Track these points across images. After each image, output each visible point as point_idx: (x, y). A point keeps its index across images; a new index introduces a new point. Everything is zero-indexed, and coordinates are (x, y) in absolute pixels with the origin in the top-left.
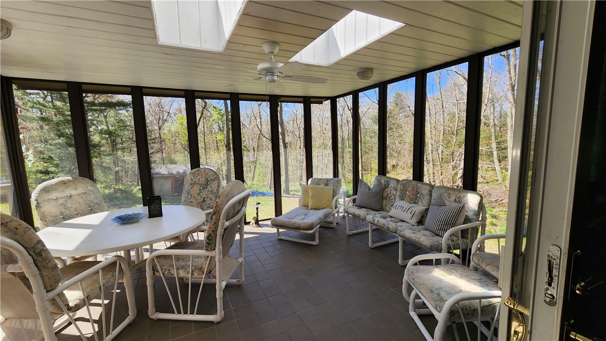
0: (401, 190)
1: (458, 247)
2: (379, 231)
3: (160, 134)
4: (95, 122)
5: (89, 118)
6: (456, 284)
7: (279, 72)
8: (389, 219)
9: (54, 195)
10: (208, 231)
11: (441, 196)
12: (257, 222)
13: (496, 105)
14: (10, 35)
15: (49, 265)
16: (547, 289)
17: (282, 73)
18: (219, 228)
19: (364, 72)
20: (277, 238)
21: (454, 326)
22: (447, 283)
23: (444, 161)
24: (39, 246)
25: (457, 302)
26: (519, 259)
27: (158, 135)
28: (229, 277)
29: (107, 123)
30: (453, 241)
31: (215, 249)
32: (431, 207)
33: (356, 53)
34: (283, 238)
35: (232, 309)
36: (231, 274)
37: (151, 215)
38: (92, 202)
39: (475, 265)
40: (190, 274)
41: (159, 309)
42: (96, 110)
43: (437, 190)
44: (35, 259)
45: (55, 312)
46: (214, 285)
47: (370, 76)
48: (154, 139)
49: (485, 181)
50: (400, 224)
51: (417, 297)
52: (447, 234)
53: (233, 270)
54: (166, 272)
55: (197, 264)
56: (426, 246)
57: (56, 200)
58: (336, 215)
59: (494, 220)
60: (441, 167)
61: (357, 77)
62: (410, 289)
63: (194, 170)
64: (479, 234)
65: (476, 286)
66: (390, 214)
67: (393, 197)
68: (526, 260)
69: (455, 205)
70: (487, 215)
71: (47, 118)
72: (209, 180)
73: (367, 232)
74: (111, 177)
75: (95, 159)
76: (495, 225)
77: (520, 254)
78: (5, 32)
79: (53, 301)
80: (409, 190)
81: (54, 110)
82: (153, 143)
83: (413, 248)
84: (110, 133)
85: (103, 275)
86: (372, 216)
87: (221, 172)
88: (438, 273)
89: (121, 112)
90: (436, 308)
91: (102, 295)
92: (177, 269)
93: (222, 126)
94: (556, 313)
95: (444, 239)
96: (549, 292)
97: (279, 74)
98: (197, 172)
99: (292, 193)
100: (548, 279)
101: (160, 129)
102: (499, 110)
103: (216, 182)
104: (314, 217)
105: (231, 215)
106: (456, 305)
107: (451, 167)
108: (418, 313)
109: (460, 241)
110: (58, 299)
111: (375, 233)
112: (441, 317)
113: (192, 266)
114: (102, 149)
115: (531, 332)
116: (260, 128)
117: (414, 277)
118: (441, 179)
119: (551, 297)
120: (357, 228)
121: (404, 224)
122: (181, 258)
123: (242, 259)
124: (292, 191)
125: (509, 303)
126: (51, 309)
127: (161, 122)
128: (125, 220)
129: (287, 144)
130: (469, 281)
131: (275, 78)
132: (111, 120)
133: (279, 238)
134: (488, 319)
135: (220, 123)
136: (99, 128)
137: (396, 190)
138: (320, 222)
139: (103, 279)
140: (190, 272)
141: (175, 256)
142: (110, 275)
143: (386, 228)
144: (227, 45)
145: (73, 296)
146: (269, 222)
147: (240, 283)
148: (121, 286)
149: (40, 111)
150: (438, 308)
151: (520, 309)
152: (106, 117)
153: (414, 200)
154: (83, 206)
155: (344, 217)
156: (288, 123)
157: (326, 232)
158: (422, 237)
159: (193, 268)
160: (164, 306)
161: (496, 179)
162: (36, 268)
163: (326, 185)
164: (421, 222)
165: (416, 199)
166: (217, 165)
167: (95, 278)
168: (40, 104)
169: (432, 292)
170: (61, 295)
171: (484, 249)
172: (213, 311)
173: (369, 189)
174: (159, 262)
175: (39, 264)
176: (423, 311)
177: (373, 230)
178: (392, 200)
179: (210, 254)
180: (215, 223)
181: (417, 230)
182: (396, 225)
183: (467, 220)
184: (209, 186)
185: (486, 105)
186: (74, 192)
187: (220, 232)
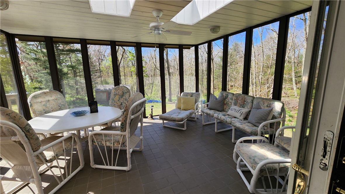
0: (235, 99)
1: (267, 133)
2: (221, 123)
3: (100, 68)
4: (64, 61)
5: (61, 58)
6: (265, 155)
7: (162, 28)
8: (227, 116)
9: (39, 100)
10: (122, 121)
11: (258, 103)
12: (152, 117)
13: (296, 50)
14: (8, 8)
15: (34, 137)
16: (322, 160)
17: (164, 29)
18: (128, 119)
19: (215, 29)
20: (162, 126)
21: (263, 178)
22: (260, 153)
23: (262, 83)
24: (28, 126)
25: (265, 165)
26: (304, 140)
27: (99, 68)
28: (135, 146)
29: (71, 61)
30: (265, 129)
31: (126, 131)
32: (252, 109)
33: (209, 17)
34: (166, 126)
35: (136, 164)
36: (135, 145)
37: (92, 112)
38: (60, 104)
39: (277, 144)
40: (112, 144)
41: (96, 163)
42: (64, 54)
43: (256, 99)
44: (26, 134)
45: (39, 162)
46: (126, 150)
47: (218, 31)
48: (97, 70)
49: (287, 96)
50: (234, 119)
51: (242, 161)
52: (261, 126)
53: (137, 143)
54: (100, 143)
55: (116, 139)
56: (248, 132)
57: (41, 102)
58: (197, 113)
59: (291, 118)
60: (260, 87)
61: (210, 31)
62: (237, 156)
63: (116, 87)
64: (281, 126)
65: (277, 156)
66: (227, 113)
67: (230, 104)
68: (308, 141)
69: (267, 108)
70: (286, 115)
71: (38, 58)
72: (124, 92)
73: (214, 123)
74: (74, 91)
75: (65, 81)
76: (291, 121)
77: (305, 137)
78: (5, 6)
79: (37, 156)
80: (239, 99)
81: (42, 54)
82: (96, 72)
83: (240, 133)
84: (72, 67)
85: (65, 144)
86: (217, 114)
87: (133, 89)
88: (254, 148)
89: (78, 55)
90: (252, 168)
91: (65, 154)
92: (106, 141)
93: (134, 63)
94: (327, 176)
95: (259, 128)
96: (323, 162)
97: (162, 29)
98: (118, 88)
99: (173, 101)
100: (323, 153)
101: (99, 65)
102: (298, 53)
103: (128, 94)
104: (184, 114)
105: (135, 112)
106: (264, 166)
107: (266, 87)
108: (242, 170)
109: (269, 130)
110: (40, 156)
111: (219, 124)
112: (255, 173)
113: (114, 140)
114: (69, 76)
115: (309, 186)
116: (155, 64)
117: (240, 149)
118: (260, 94)
119: (324, 165)
120: (208, 121)
121: (236, 119)
122: (108, 135)
123: (142, 137)
124: (173, 100)
125: (295, 168)
126: (37, 161)
127: (100, 61)
128: (78, 114)
129: (171, 73)
130: (273, 153)
131: (160, 32)
132: (73, 59)
133: (164, 126)
134: (283, 175)
135: (133, 61)
136: (67, 64)
137: (232, 99)
138: (187, 117)
139: (65, 145)
140: (112, 143)
141: (104, 134)
142: (69, 144)
143: (225, 121)
144: (132, 12)
145: (49, 154)
146: (158, 117)
147: (141, 150)
148: (75, 150)
149: (35, 54)
150: (253, 167)
151: (303, 171)
152: (70, 58)
153: (243, 106)
154: (56, 106)
155: (201, 115)
156: (171, 62)
157: (191, 123)
158: (246, 127)
159: (114, 141)
160: (98, 161)
161: (293, 94)
162: (27, 139)
163: (191, 96)
164: (246, 118)
165: (244, 105)
166: (131, 85)
167: (61, 145)
168: (34, 50)
169: (250, 158)
170: (42, 153)
171: (283, 134)
172: (125, 165)
173: (216, 99)
174: (95, 137)
175: (28, 137)
176: (245, 169)
177: (218, 123)
178: (229, 105)
179: (123, 133)
180: (125, 116)
181: (243, 123)
182: (231, 120)
183: (274, 117)
184: (124, 96)
185: (290, 50)
186: (50, 99)
187: (128, 121)
